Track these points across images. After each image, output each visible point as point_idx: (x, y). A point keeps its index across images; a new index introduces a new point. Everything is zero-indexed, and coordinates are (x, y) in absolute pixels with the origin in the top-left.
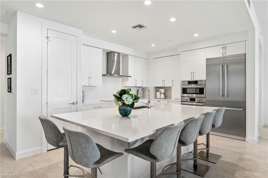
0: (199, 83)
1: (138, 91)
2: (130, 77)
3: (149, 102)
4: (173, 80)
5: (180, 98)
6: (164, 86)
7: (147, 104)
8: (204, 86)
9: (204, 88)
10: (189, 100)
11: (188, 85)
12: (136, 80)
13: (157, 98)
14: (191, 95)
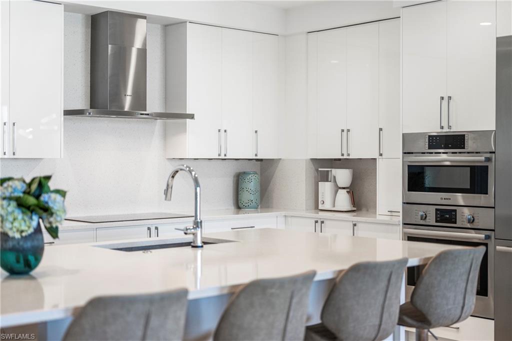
0: (470, 145)
1: (239, 180)
2: (192, 117)
3: (198, 224)
4: (381, 129)
5: (399, 207)
6: (345, 157)
7: (186, 234)
8: (488, 160)
9: (487, 167)
10: (431, 220)
11: (432, 153)
12: (222, 131)
13: (320, 207)
14: (442, 199)
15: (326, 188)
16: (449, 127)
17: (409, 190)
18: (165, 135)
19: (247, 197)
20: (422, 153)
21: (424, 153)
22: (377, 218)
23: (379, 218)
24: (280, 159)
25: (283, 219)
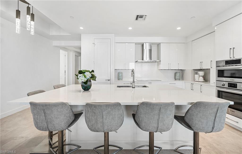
1: (175, 74)
4: (211, 61)
5: (215, 81)
6: (201, 69)
11: (227, 66)
12: (169, 64)
13: (195, 80)
14: (231, 80)
15: (196, 76)
16: (234, 57)
17: (218, 77)
18: (158, 65)
19: (177, 77)
20: (223, 66)
21: (224, 66)
22: (211, 85)
23: (211, 84)
24: (185, 70)
25: (184, 82)
